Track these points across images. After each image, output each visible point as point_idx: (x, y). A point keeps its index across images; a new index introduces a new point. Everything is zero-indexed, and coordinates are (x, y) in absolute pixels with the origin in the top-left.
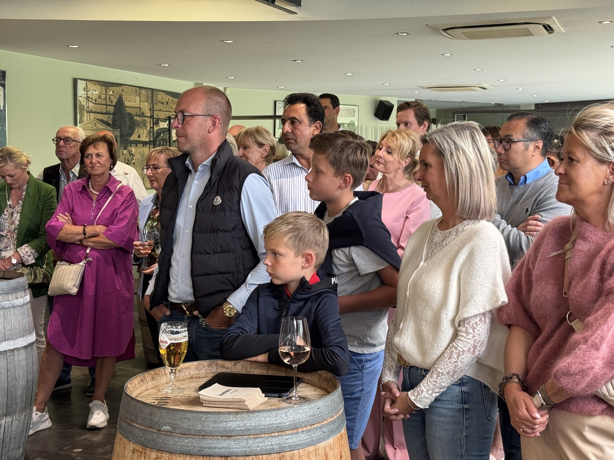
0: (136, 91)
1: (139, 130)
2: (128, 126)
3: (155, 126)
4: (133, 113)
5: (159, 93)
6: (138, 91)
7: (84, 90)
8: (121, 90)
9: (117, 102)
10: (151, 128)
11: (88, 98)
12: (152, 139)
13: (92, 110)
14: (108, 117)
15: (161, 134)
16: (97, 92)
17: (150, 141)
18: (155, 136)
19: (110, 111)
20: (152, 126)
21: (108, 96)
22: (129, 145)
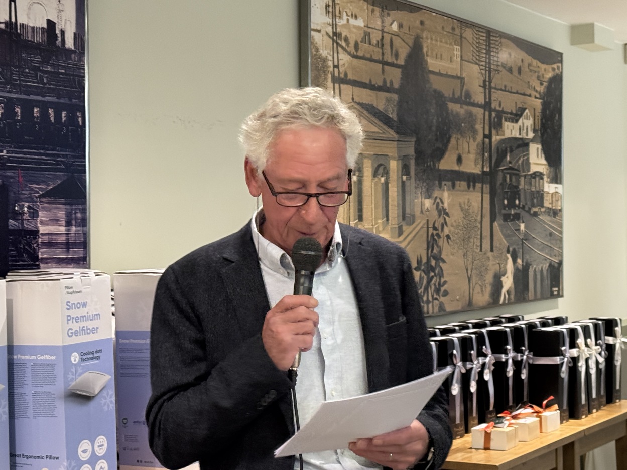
0: (453, 29)
1: (460, 142)
2: (434, 129)
3: (494, 132)
4: (447, 93)
5: (503, 40)
6: (457, 31)
7: (328, 12)
8: (418, 22)
9: (410, 57)
10: (485, 136)
11: (336, 36)
12: (487, 169)
13: (346, 75)
14: (388, 100)
15: (506, 156)
16: (360, 23)
17: (484, 172)
18: (493, 161)
19: (391, 83)
20: (487, 132)
21: (387, 38)
22: (437, 182)
